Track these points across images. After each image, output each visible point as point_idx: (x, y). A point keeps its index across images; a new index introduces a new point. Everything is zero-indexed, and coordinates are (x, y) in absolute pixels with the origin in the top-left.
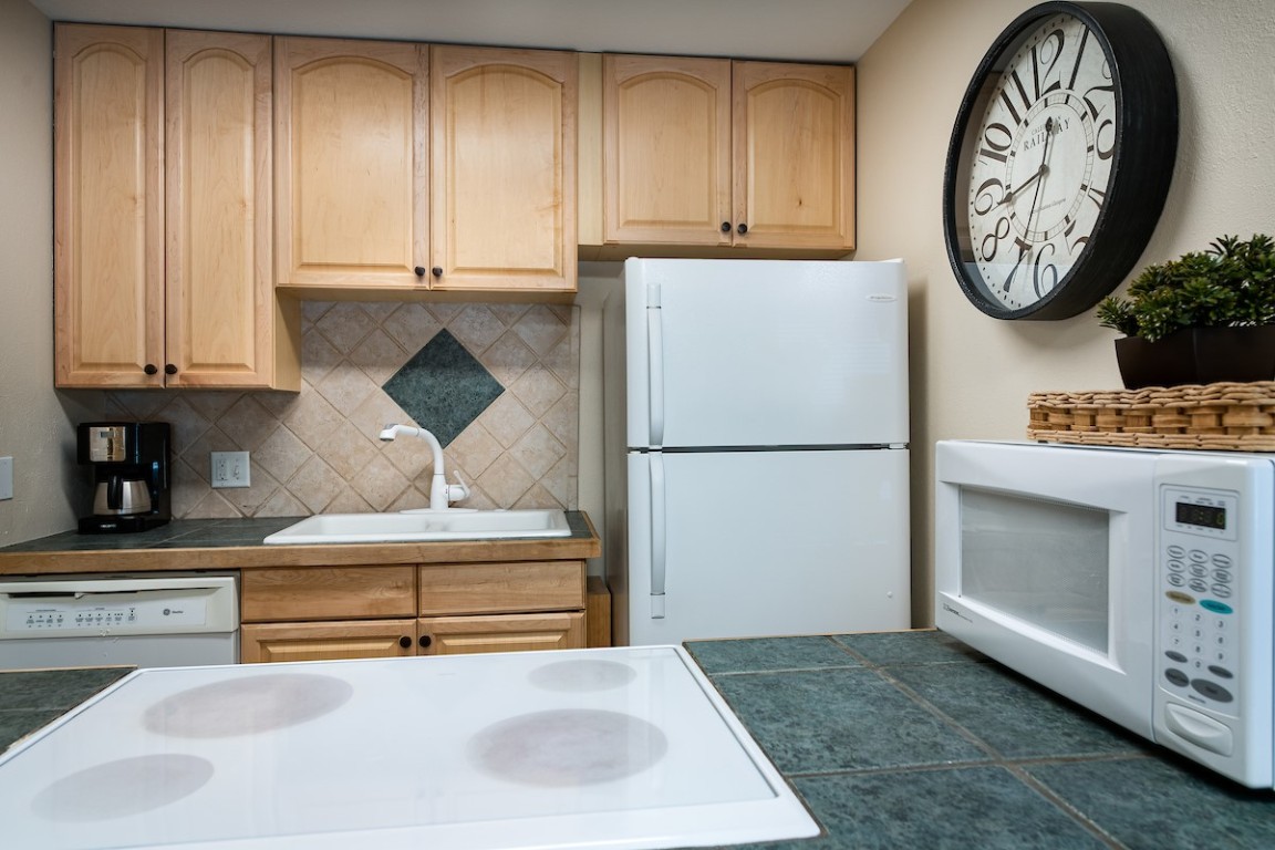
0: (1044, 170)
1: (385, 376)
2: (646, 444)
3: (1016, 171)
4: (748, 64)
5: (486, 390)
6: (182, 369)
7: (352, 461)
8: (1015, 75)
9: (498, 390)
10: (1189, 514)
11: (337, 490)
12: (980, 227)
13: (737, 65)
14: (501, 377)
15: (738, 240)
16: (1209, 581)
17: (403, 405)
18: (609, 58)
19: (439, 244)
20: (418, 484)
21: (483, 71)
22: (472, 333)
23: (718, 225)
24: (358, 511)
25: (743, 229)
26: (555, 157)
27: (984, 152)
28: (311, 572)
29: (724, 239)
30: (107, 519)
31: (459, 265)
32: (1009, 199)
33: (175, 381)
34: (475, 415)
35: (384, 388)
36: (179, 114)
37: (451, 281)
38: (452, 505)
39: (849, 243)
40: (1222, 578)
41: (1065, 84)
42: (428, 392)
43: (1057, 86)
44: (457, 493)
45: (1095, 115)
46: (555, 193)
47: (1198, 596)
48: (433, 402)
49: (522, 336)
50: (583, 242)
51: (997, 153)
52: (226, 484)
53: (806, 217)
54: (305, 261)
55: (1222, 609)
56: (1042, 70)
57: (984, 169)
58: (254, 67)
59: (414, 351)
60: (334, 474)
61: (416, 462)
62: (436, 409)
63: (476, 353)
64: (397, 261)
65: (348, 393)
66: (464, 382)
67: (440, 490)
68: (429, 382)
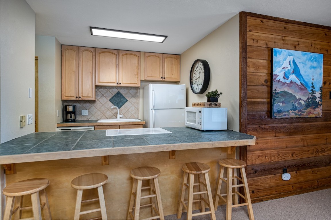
0: (199, 77)
1: (109, 98)
2: (152, 108)
3: (197, 76)
4: (165, 54)
5: (125, 101)
6: (81, 97)
7: (104, 111)
8: (197, 64)
9: (127, 101)
10: (200, 112)
12: (194, 81)
13: (164, 54)
14: (127, 99)
15: (163, 80)
16: (200, 116)
17: (112, 103)
18: (145, 53)
19: (120, 79)
20: (115, 115)
21: (127, 54)
22: (122, 92)
23: (161, 77)
24: (105, 119)
25: (164, 78)
26: (137, 67)
27: (194, 73)
28: (105, 126)
29: (161, 79)
30: (69, 120)
31: (123, 82)
32: (196, 79)
33: (80, 99)
34: (123, 104)
35: (110, 100)
36: (81, 59)
37: (122, 85)
38: (120, 118)
39: (179, 80)
42: (116, 101)
43: (200, 68)
44: (121, 116)
46: (137, 72)
47: (200, 118)
49: (131, 92)
50: (141, 79)
52: (84, 115)
53: (173, 76)
54: (100, 81)
56: (199, 66)
57: (194, 75)
58: (92, 52)
59: (114, 94)
60: (101, 113)
61: (115, 111)
62: (117, 103)
63: (123, 95)
64: (114, 82)
65: (103, 101)
66: (122, 99)
67: (119, 116)
68: (116, 99)
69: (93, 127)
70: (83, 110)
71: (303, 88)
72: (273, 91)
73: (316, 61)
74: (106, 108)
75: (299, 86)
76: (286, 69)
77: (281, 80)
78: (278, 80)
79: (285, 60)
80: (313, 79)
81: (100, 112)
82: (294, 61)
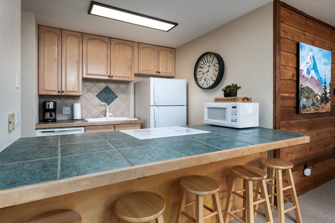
0: (208, 71)
1: (96, 94)
2: (153, 105)
3: (205, 70)
4: (160, 47)
5: (115, 97)
6: (65, 91)
7: (90, 109)
8: (204, 58)
9: (117, 97)
10: (233, 107)
11: (87, 114)
12: (198, 77)
13: (159, 47)
14: (117, 94)
15: (158, 74)
16: (235, 112)
17: (100, 99)
18: (139, 44)
19: (112, 72)
20: (102, 113)
21: (119, 43)
22: (112, 86)
23: (156, 72)
24: (91, 118)
25: (159, 72)
26: (131, 59)
27: (199, 67)
28: (97, 126)
29: (156, 74)
30: (50, 119)
31: (115, 75)
32: (203, 74)
33: (63, 94)
34: (112, 101)
35: (97, 96)
36: (64, 45)
37: (113, 78)
38: (110, 116)
39: (174, 76)
40: (236, 112)
41: (211, 61)
42: (104, 97)
43: (210, 61)
44: (111, 114)
45: (215, 66)
46: (131, 65)
47: (234, 114)
48: (105, 99)
49: (121, 87)
50: (135, 73)
51: (202, 68)
52: (66, 113)
53: (168, 71)
54: (88, 73)
55: (236, 114)
56: (208, 59)
57: (199, 69)
58: (79, 38)
59: (102, 89)
60: (87, 111)
61: (103, 108)
62: (106, 100)
63: (113, 90)
64: (106, 75)
65: (89, 97)
66: (111, 95)
67: (108, 114)
68: (104, 95)
69: (84, 128)
70: (64, 108)
71: (319, 83)
72: (300, 86)
73: (327, 58)
74: (92, 105)
75: (317, 82)
76: (308, 65)
77: (305, 76)
78: (303, 75)
79: (307, 55)
80: (325, 75)
81: (85, 110)
82: (313, 56)
